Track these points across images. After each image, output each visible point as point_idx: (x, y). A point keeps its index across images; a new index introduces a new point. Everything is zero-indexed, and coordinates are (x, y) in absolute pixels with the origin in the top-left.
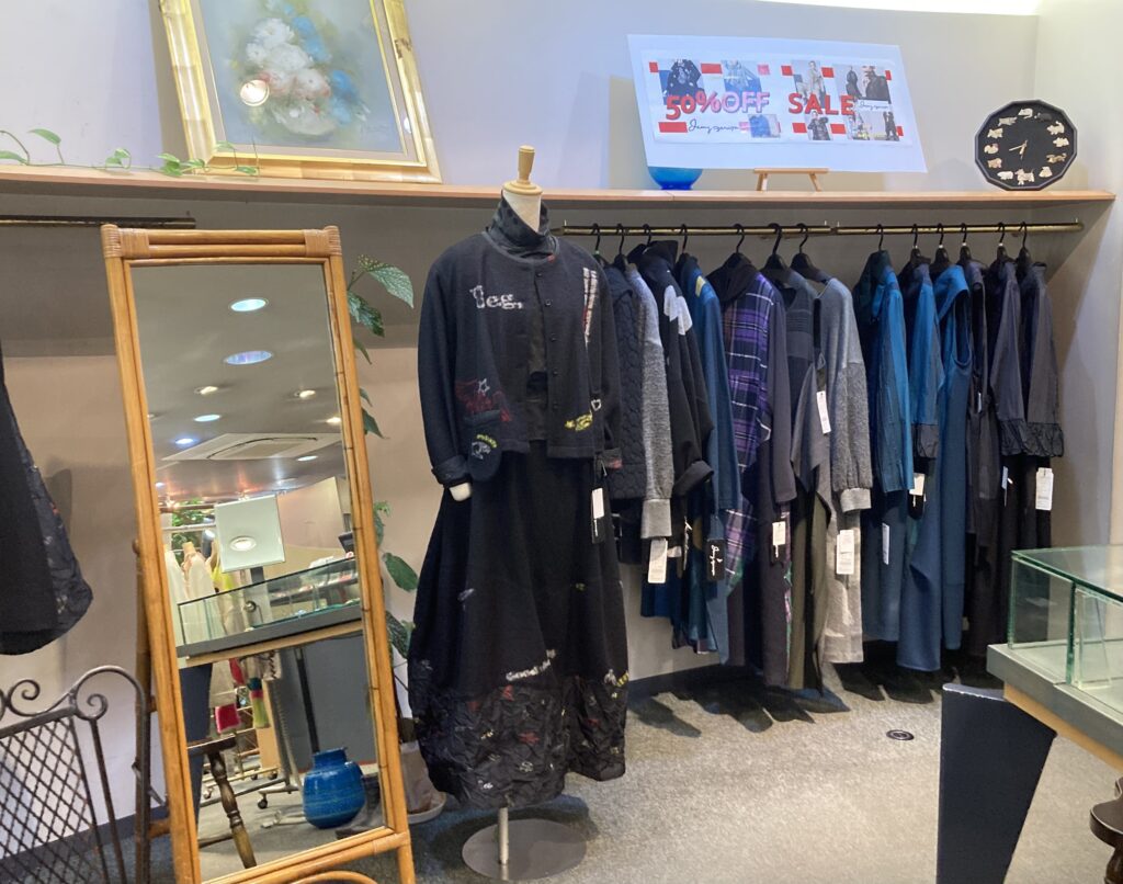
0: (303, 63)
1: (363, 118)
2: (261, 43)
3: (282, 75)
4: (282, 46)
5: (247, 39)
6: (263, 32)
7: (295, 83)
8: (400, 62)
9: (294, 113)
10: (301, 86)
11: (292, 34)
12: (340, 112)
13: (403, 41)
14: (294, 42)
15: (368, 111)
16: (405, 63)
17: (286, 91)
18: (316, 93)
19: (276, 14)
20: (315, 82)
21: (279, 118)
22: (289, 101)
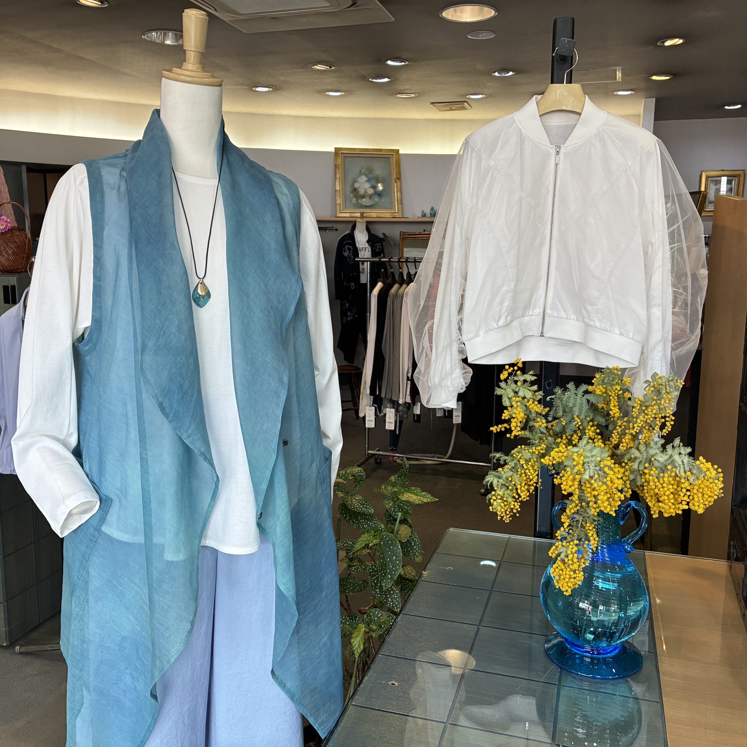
0: (369, 186)
1: (383, 200)
2: (358, 182)
3: (362, 190)
4: (363, 183)
5: (355, 181)
6: (359, 179)
7: (366, 192)
8: (395, 184)
9: (364, 200)
10: (367, 193)
11: (367, 179)
12: (376, 199)
13: (398, 178)
14: (367, 181)
15: (384, 198)
16: (397, 185)
17: (363, 194)
18: (370, 194)
19: (364, 174)
20: (371, 191)
21: (360, 201)
22: (363, 197)
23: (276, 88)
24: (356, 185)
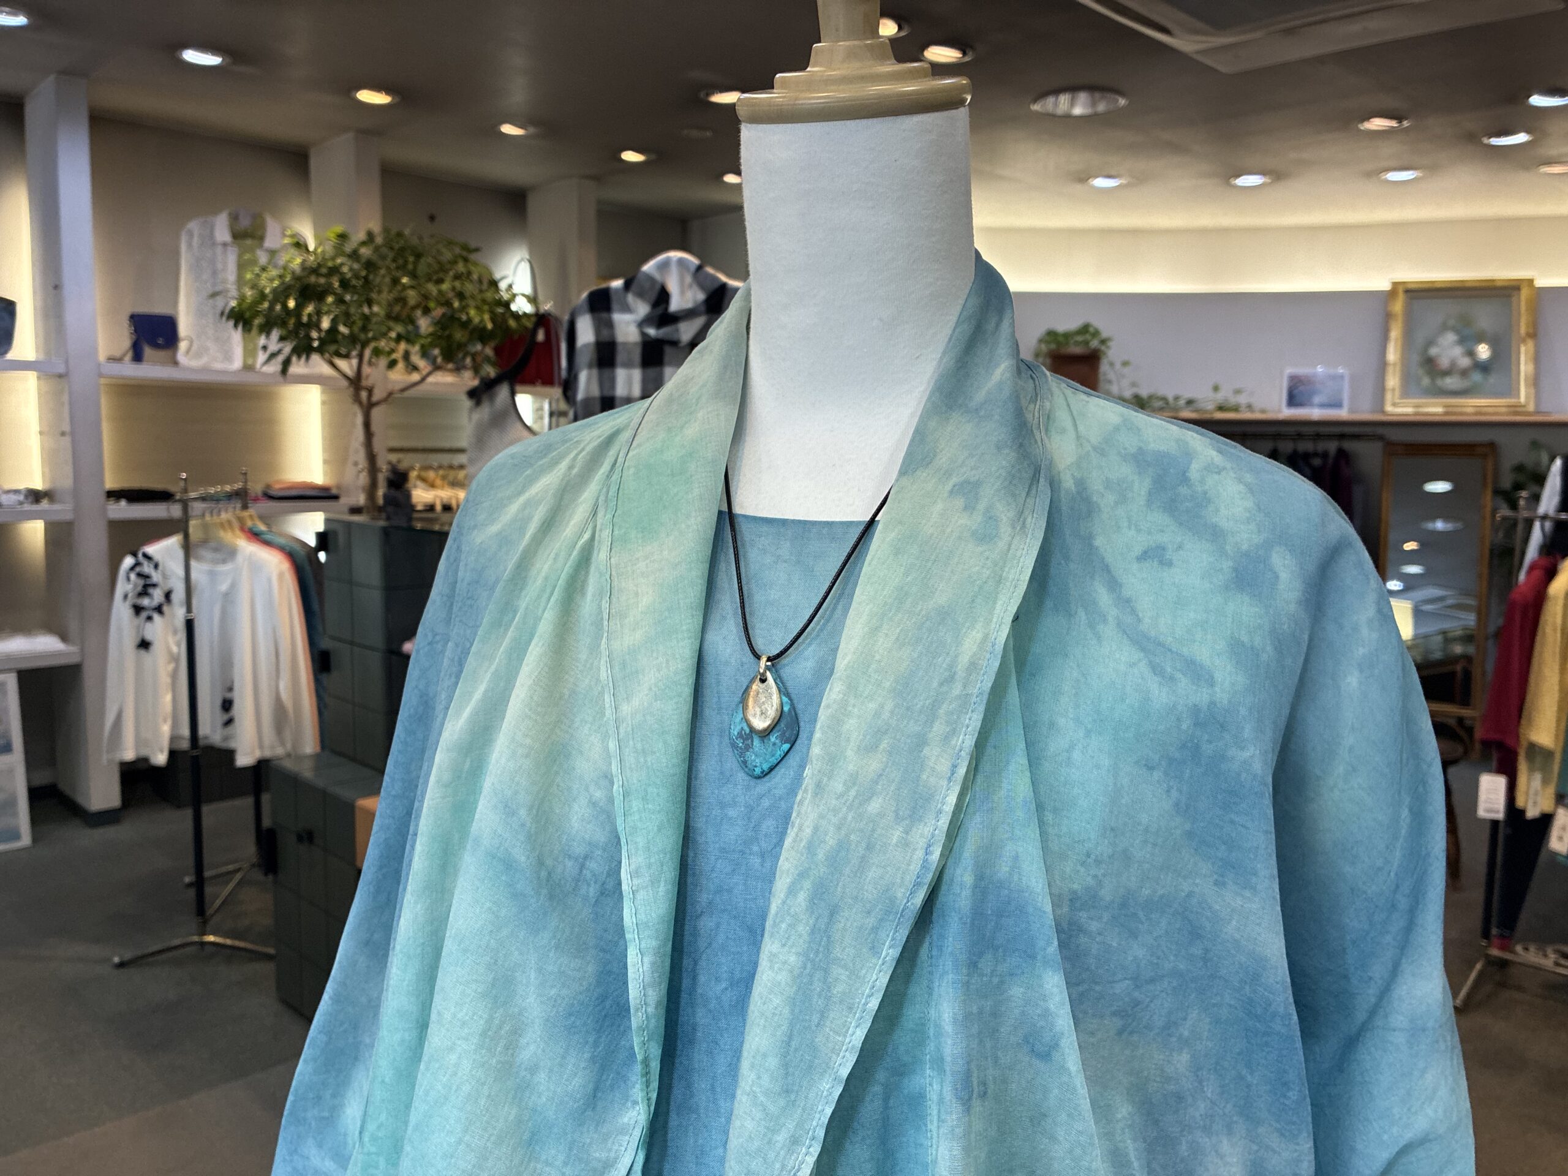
0: (1459, 352)
1: (1491, 379)
2: (1438, 345)
3: (1446, 361)
4: (1449, 346)
5: (1430, 343)
6: (1440, 339)
8: (1523, 345)
9: (1448, 379)
10: (1455, 365)
11: (1457, 339)
12: (1477, 377)
13: (1530, 335)
14: (1458, 342)
15: (1494, 375)
16: (1525, 347)
17: (1447, 368)
18: (1462, 369)
19: (1453, 329)
20: (1465, 362)
21: (1439, 382)
22: (1447, 373)
23: (1276, 175)
24: (1433, 351)
